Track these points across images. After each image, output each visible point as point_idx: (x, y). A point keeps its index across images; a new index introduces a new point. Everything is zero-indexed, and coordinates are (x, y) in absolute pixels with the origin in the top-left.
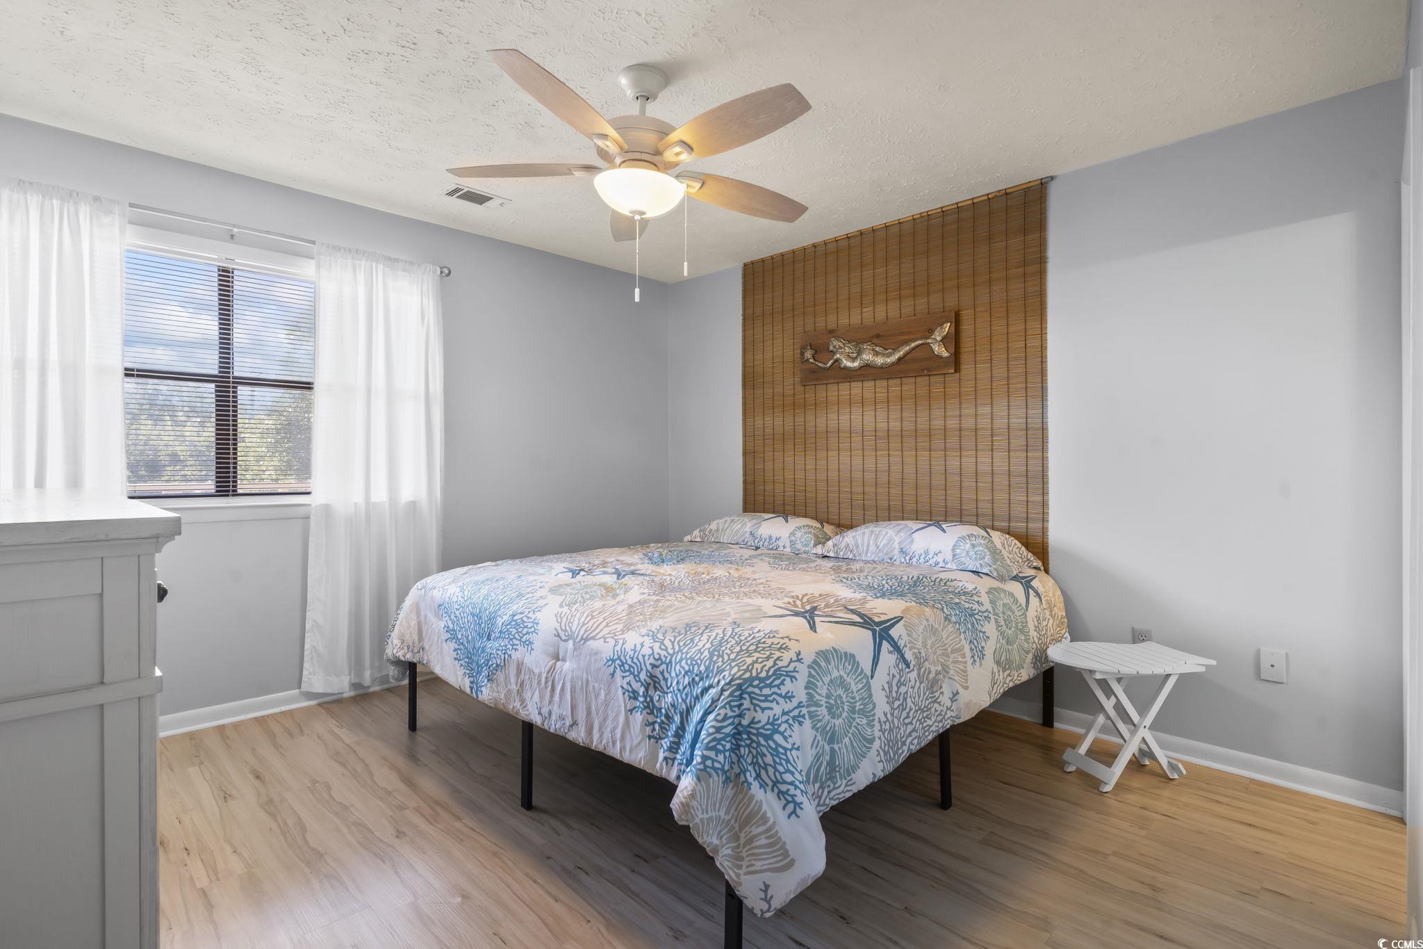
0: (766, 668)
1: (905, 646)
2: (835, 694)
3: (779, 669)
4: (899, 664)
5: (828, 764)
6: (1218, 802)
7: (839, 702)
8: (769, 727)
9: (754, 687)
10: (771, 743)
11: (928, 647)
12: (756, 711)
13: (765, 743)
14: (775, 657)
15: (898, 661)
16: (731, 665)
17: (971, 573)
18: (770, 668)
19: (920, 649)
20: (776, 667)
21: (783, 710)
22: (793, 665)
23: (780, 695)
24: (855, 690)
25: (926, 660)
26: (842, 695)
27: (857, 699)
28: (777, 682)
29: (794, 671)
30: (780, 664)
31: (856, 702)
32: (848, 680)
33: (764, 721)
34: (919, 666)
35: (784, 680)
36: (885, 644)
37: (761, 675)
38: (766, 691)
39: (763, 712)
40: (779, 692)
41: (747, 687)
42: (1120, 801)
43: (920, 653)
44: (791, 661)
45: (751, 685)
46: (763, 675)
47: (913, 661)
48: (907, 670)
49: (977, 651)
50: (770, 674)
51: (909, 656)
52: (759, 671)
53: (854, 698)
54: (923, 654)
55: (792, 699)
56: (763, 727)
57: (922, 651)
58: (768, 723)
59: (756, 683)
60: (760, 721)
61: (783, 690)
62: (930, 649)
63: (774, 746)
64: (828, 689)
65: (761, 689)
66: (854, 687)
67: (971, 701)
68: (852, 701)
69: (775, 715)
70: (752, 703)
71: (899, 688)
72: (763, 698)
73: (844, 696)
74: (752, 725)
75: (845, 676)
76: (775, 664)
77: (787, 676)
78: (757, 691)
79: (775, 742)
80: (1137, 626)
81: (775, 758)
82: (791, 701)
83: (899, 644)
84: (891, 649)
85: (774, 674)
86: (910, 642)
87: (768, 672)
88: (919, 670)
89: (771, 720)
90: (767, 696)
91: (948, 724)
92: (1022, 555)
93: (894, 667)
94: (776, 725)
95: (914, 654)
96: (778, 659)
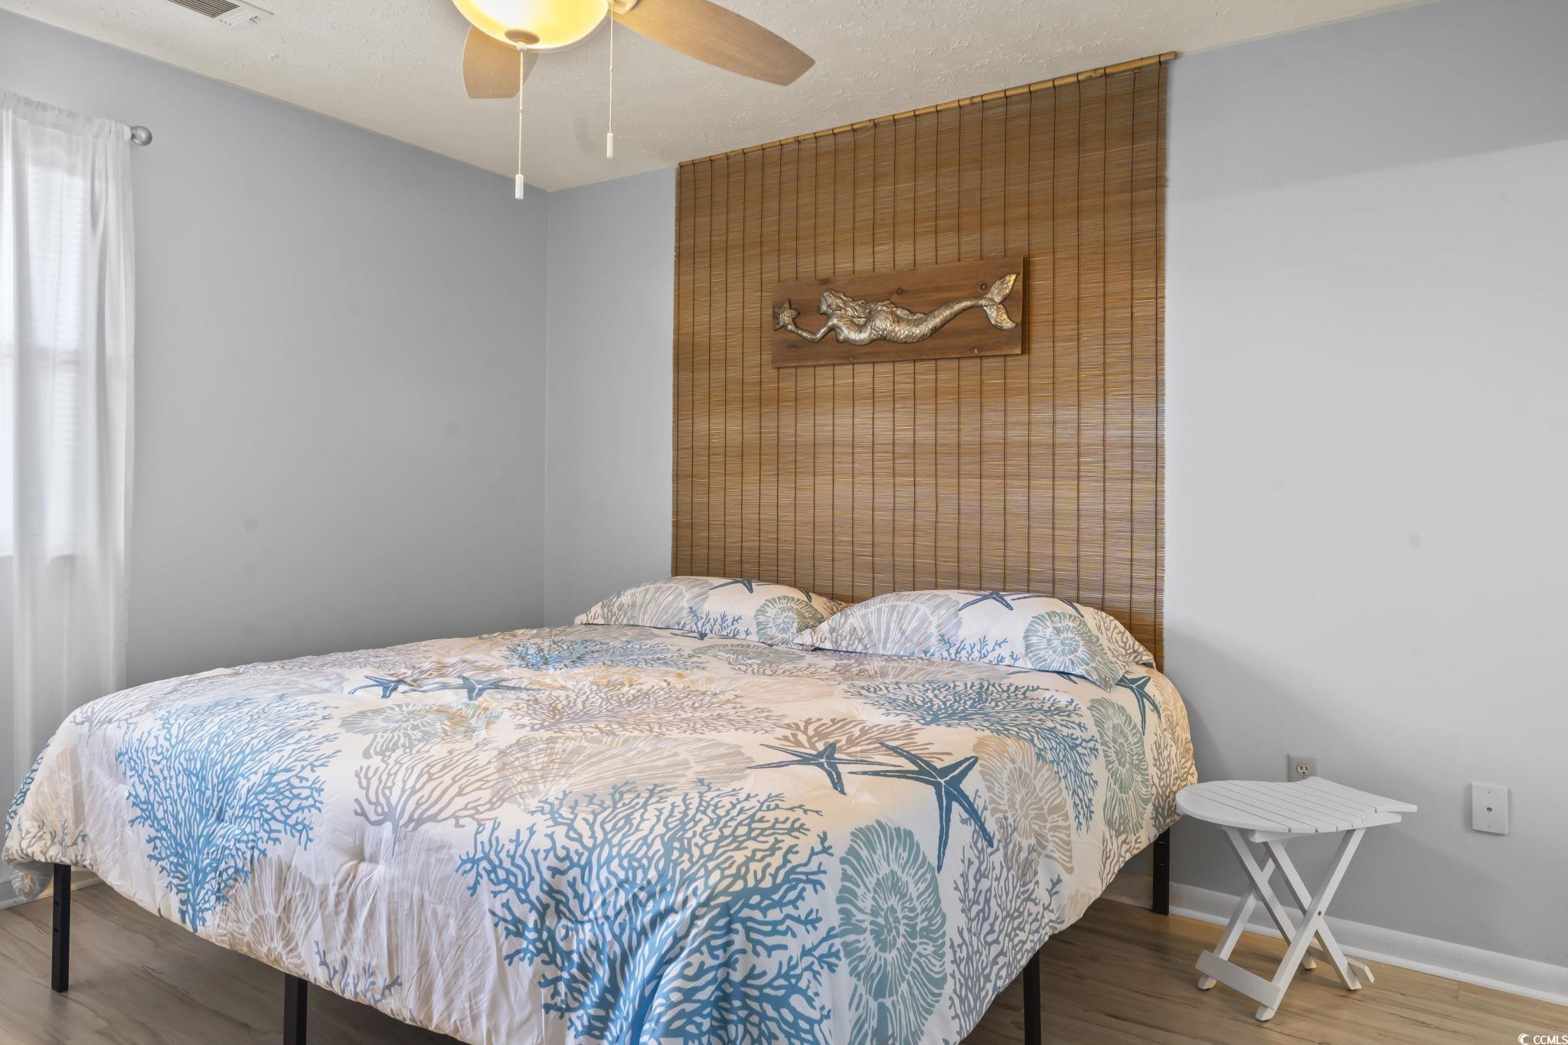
0: (771, 870)
1: (985, 809)
2: (885, 907)
3: (793, 870)
4: (977, 842)
5: (875, 1033)
6: (1423, 1024)
7: (891, 920)
8: (781, 982)
9: (752, 907)
10: (785, 1012)
11: (1017, 806)
12: (757, 954)
13: (775, 1015)
14: (785, 846)
15: (976, 835)
16: (706, 868)
17: (1055, 675)
18: (778, 869)
19: (1006, 811)
20: (789, 866)
21: (804, 947)
22: (816, 860)
23: (797, 920)
24: (914, 897)
25: (1015, 829)
26: (896, 906)
27: (919, 910)
28: (792, 895)
29: (819, 872)
30: (795, 860)
31: (917, 916)
32: (904, 877)
33: (772, 972)
34: (1006, 841)
35: (803, 889)
36: (956, 807)
37: (763, 885)
38: (774, 915)
39: (769, 956)
40: (795, 913)
41: (740, 910)
42: (1289, 1035)
43: (1006, 819)
44: (813, 853)
45: (746, 905)
46: (767, 883)
47: (997, 833)
48: (990, 850)
49: (1082, 808)
50: (779, 880)
51: (991, 826)
52: (759, 876)
53: (913, 910)
54: (1010, 821)
55: (816, 925)
56: (769, 985)
57: (1009, 815)
58: (779, 976)
59: (755, 899)
60: (764, 973)
61: (802, 912)
62: (1019, 811)
63: (790, 1018)
64: (874, 898)
65: (764, 911)
66: (913, 891)
67: (1077, 891)
68: (911, 915)
69: (791, 958)
70: (749, 939)
71: (977, 882)
72: (768, 928)
73: (899, 909)
74: (749, 982)
75: (899, 871)
76: (786, 861)
77: (809, 881)
78: (757, 915)
79: (793, 1010)
80: (1293, 754)
81: (793, 1040)
82: (815, 928)
83: (976, 807)
84: (965, 816)
85: (786, 880)
86: (992, 801)
87: (774, 876)
88: (1006, 847)
89: (784, 969)
90: (775, 924)
91: (1046, 934)
92: (1125, 643)
93: (971, 847)
94: (794, 976)
95: (998, 821)
96: (790, 850)
